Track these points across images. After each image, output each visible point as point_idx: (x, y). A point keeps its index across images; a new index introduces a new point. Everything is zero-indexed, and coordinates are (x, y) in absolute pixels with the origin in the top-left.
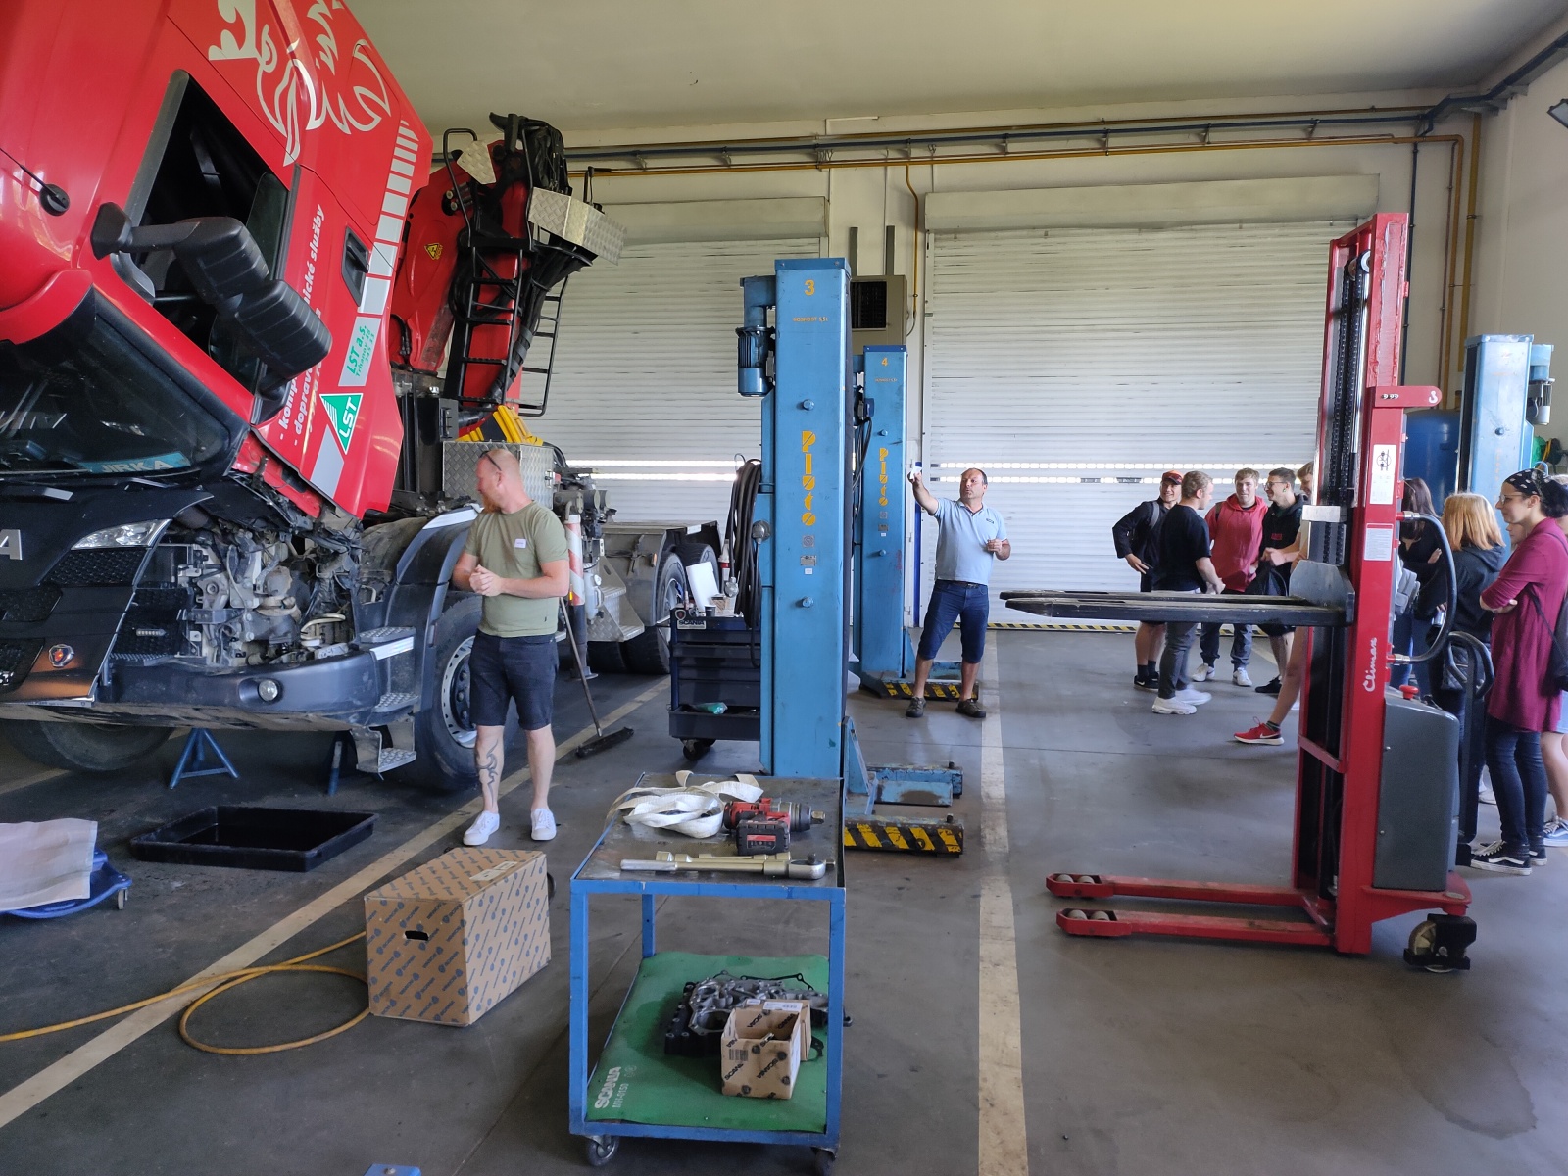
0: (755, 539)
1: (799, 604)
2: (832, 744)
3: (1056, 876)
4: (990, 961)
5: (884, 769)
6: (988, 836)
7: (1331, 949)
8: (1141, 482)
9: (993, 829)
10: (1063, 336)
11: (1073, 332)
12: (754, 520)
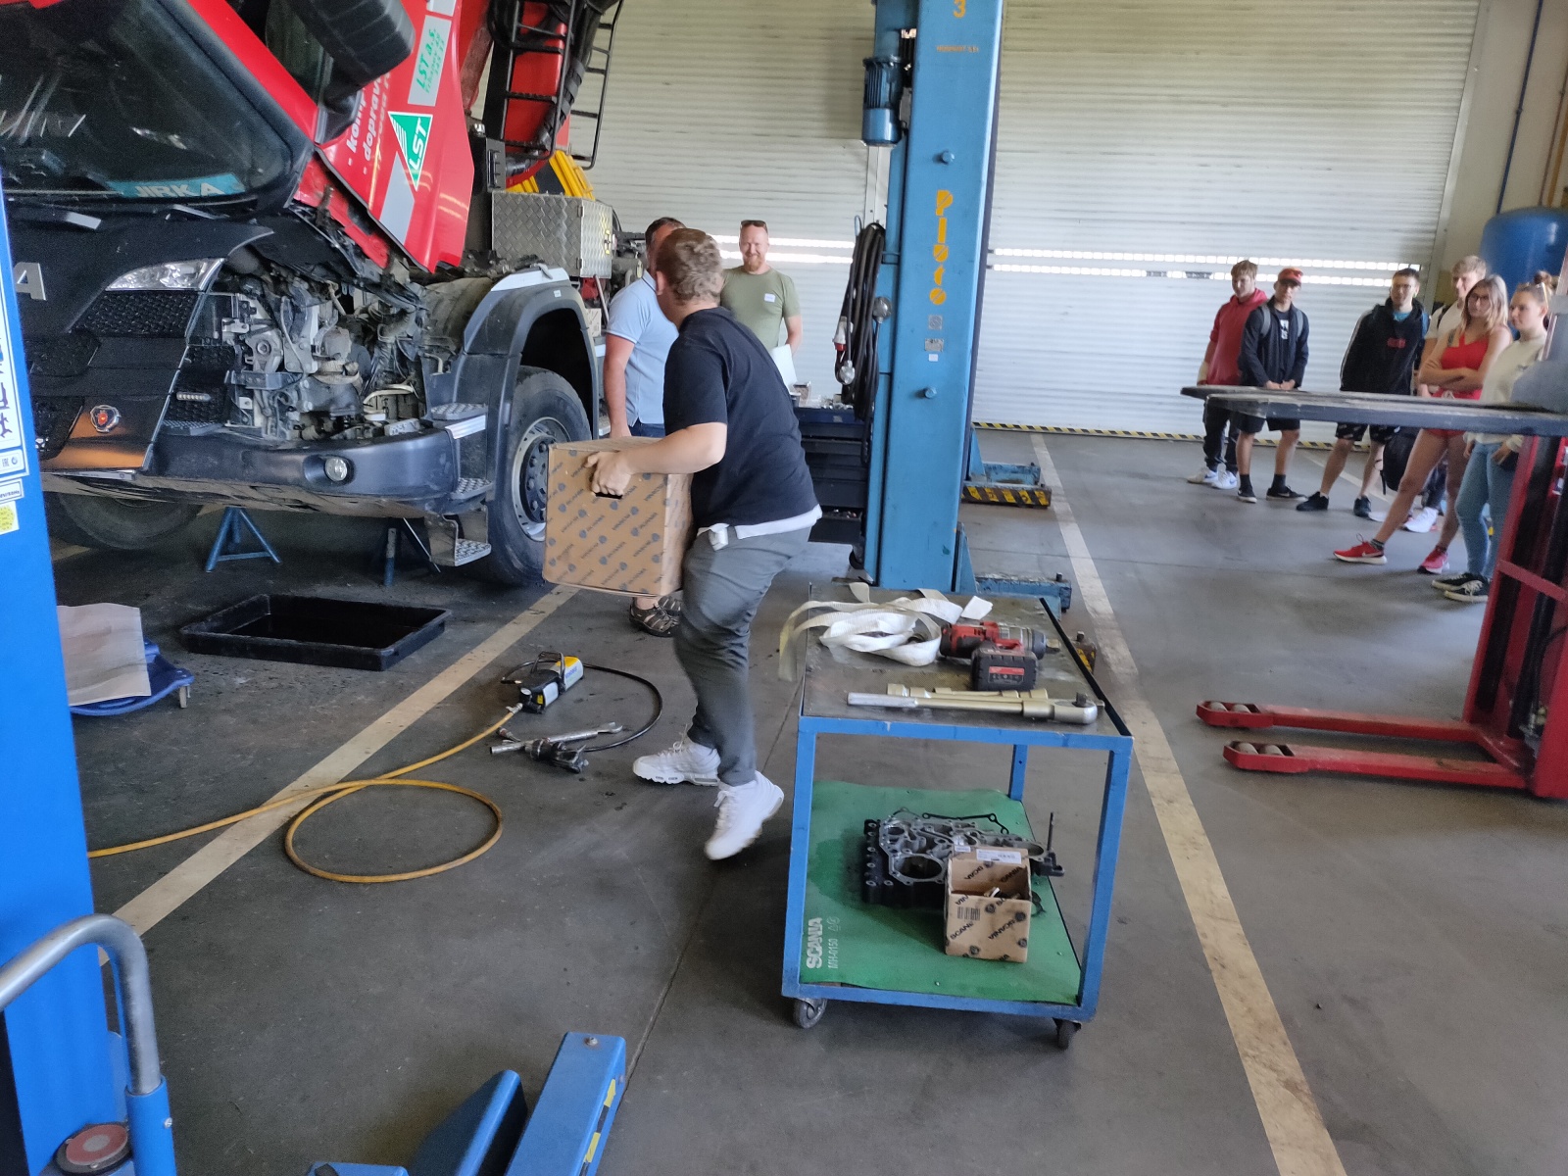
0: (875, 318)
1: (922, 394)
2: (946, 551)
3: (1208, 704)
4: (1162, 797)
6: (1109, 655)
7: (1528, 794)
8: (1211, 277)
9: (1111, 647)
10: (1144, 107)
11: (1155, 102)
12: (877, 294)
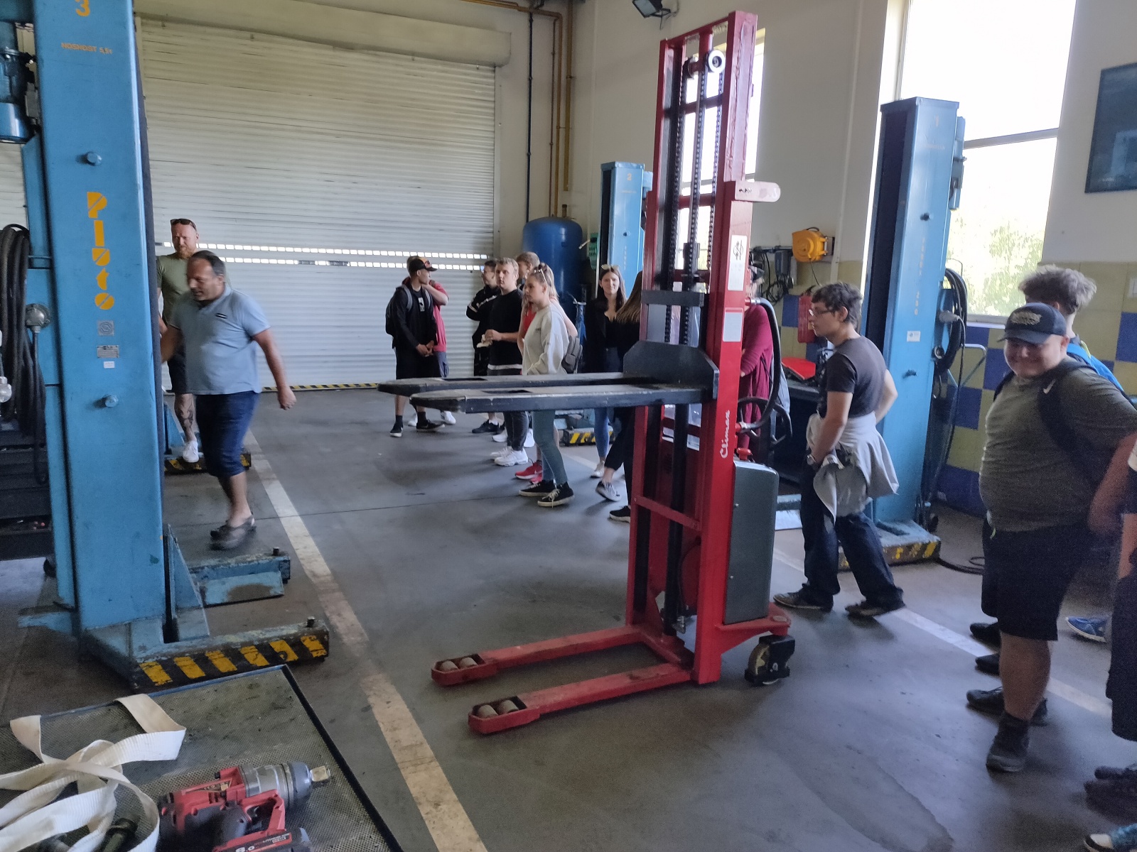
0: (30, 327)
1: (101, 403)
2: (154, 560)
3: (439, 665)
5: (203, 568)
7: (693, 684)
8: (348, 265)
9: (339, 615)
12: (28, 301)
